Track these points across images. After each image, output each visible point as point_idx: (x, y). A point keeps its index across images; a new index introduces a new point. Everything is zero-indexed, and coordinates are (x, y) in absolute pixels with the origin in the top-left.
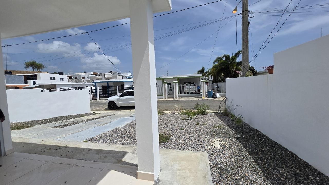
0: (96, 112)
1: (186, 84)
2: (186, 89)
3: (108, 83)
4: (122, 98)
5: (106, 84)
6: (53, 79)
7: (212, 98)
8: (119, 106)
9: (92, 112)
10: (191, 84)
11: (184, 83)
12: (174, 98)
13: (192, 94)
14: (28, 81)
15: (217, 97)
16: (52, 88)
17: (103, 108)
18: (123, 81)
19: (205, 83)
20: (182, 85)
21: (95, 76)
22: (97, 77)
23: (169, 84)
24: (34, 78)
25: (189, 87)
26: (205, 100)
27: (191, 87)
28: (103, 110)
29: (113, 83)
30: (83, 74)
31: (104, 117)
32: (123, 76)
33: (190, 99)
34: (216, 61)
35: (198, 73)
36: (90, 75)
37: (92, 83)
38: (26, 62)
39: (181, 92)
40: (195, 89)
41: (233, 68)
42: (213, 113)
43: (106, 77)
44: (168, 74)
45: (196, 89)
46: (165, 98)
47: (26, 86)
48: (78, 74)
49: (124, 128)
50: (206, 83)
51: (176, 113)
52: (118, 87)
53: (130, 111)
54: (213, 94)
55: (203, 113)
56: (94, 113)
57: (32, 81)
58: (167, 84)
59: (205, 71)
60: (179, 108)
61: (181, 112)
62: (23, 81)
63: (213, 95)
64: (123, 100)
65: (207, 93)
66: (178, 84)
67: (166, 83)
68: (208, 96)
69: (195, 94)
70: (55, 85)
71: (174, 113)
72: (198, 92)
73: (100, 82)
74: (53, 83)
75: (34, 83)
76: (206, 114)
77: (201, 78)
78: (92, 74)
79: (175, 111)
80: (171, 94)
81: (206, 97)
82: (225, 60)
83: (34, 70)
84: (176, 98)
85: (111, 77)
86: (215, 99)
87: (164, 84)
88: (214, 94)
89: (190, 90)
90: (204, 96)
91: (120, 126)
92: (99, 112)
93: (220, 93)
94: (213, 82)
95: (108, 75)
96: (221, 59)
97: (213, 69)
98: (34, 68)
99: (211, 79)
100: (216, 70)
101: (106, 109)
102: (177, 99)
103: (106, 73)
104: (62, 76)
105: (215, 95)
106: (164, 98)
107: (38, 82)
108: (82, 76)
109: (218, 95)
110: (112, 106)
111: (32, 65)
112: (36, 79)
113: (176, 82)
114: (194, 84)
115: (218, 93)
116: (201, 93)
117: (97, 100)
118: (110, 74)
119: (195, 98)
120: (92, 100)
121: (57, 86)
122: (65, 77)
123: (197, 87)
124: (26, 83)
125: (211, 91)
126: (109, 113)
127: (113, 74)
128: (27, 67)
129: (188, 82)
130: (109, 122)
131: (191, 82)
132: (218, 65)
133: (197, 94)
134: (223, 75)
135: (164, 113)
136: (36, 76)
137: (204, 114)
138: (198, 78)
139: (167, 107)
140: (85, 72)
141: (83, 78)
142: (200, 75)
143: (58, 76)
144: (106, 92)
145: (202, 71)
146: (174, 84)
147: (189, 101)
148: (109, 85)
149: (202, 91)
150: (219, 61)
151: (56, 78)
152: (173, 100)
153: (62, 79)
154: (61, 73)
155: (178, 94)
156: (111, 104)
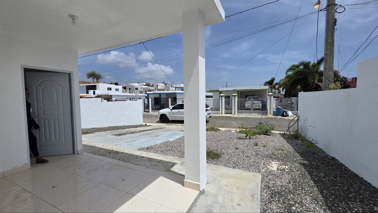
0: (148, 124)
1: (248, 98)
2: (248, 104)
3: (160, 94)
4: (173, 111)
5: (158, 96)
6: (109, 89)
7: (282, 116)
8: (170, 119)
9: (144, 124)
10: (255, 98)
11: (246, 97)
12: (232, 114)
13: (255, 110)
14: (89, 91)
15: (288, 116)
16: (108, 98)
17: (155, 120)
18: (175, 93)
19: (272, 97)
20: (243, 99)
21: (147, 87)
22: (150, 88)
23: (227, 97)
24: (94, 88)
25: (252, 102)
26: (272, 118)
27: (254, 102)
28: (154, 123)
29: (165, 94)
30: (136, 85)
31: (155, 129)
32: (176, 88)
33: (252, 117)
34: (289, 70)
35: (265, 85)
36: (143, 85)
37: (145, 94)
38: (88, 73)
39: (242, 108)
40: (259, 105)
41: (314, 78)
42: (280, 134)
43: (159, 88)
44: (227, 85)
45: (261, 105)
46: (222, 114)
47: (87, 96)
48: (132, 84)
49: (174, 142)
50: (274, 97)
51: (232, 131)
52: (170, 99)
53: (182, 125)
54: (283, 111)
55: (266, 133)
56: (146, 125)
57: (92, 91)
58: (224, 98)
59: (275, 82)
60: (237, 126)
61: (238, 130)
62: (85, 91)
63: (283, 113)
64: (175, 113)
65: (275, 110)
66: (238, 98)
67: (223, 96)
68: (276, 114)
69: (259, 110)
70: (111, 96)
71: (230, 131)
72: (264, 108)
73: (153, 93)
74: (110, 93)
75: (94, 93)
76: (270, 135)
77: (267, 91)
78: (145, 85)
79: (232, 129)
80: (229, 109)
81: (273, 114)
82: (303, 68)
83: (94, 81)
84: (235, 114)
85: (164, 88)
86: (285, 118)
87: (220, 97)
88: (285, 111)
89: (252, 106)
90: (270, 114)
91: (171, 140)
92: (151, 124)
93: (292, 110)
94: (285, 96)
95: (161, 86)
96: (298, 66)
97: (285, 80)
98: (94, 79)
99: (283, 93)
100: (289, 81)
101: (158, 122)
102: (236, 116)
103: (158, 84)
104: (117, 87)
105: (286, 113)
106: (220, 113)
107: (97, 92)
108: (135, 87)
109: (290, 113)
110: (164, 119)
111: (92, 76)
112: (96, 90)
113: (236, 96)
114: (258, 98)
115: (290, 110)
116: (267, 109)
117: (149, 112)
118: (163, 85)
119: (259, 115)
120: (145, 112)
121: (113, 96)
122: (120, 87)
123: (262, 102)
124: (87, 93)
125: (280, 107)
126: (160, 126)
127: (166, 84)
128: (89, 78)
129: (251, 96)
130: (160, 135)
131: (254, 96)
132: (293, 75)
133: (262, 110)
134: (300, 88)
135: (219, 130)
136: (95, 86)
137: (268, 135)
138: (265, 91)
139: (222, 124)
140: (138, 83)
141: (137, 89)
142: (267, 87)
143: (114, 87)
144: (158, 104)
145: (270, 83)
146: (233, 97)
147: (251, 118)
148: (162, 97)
149: (268, 107)
150: (294, 69)
151: (112, 89)
152: (231, 117)
153: (117, 90)
154: (116, 84)
155: (238, 109)
156: (163, 117)
